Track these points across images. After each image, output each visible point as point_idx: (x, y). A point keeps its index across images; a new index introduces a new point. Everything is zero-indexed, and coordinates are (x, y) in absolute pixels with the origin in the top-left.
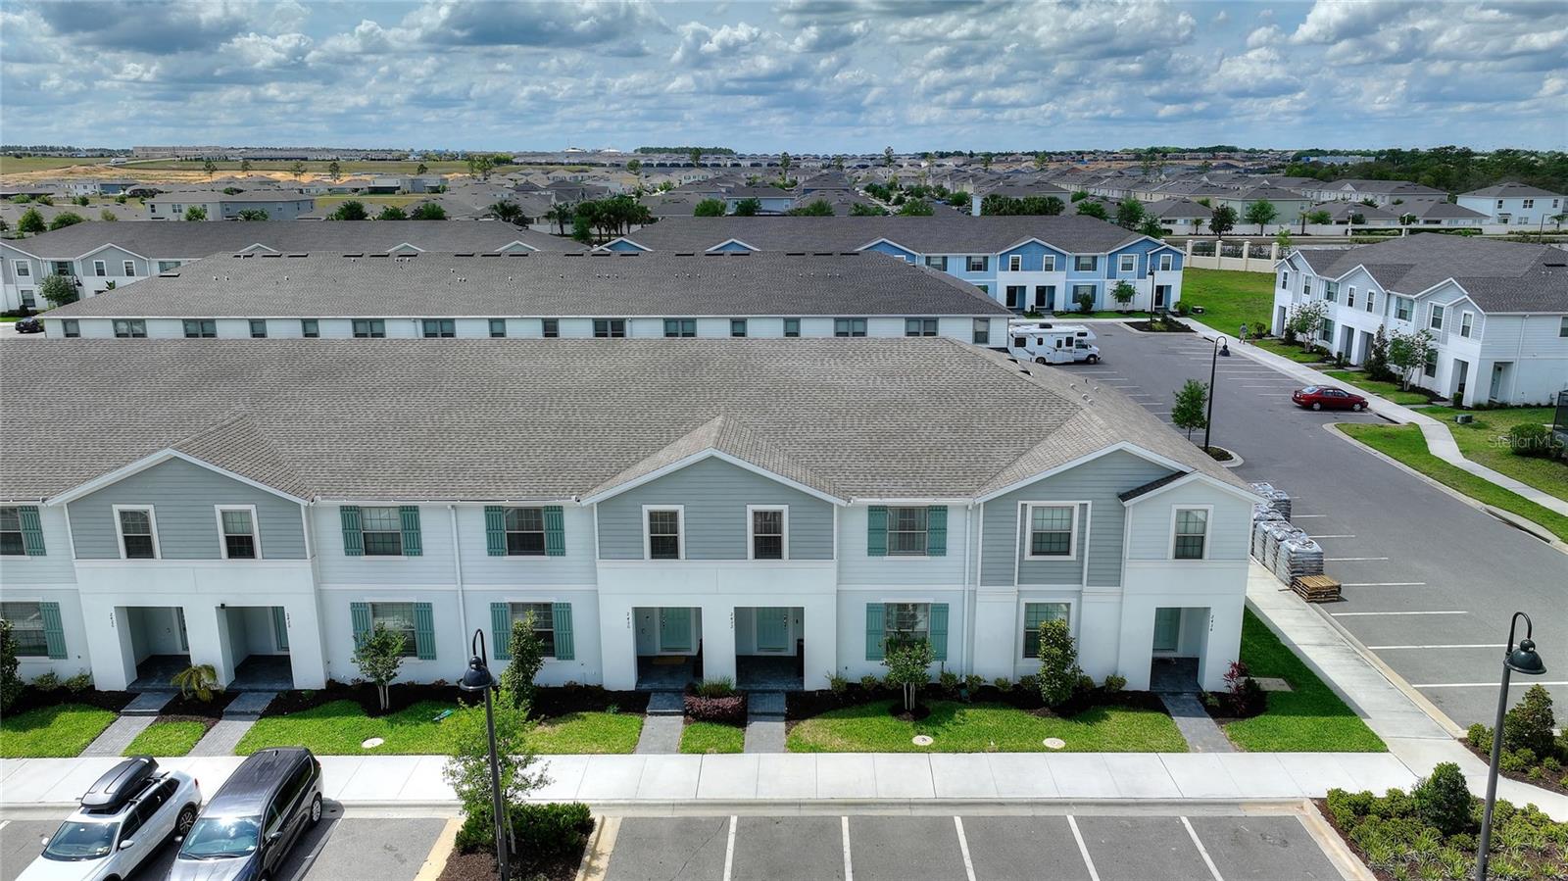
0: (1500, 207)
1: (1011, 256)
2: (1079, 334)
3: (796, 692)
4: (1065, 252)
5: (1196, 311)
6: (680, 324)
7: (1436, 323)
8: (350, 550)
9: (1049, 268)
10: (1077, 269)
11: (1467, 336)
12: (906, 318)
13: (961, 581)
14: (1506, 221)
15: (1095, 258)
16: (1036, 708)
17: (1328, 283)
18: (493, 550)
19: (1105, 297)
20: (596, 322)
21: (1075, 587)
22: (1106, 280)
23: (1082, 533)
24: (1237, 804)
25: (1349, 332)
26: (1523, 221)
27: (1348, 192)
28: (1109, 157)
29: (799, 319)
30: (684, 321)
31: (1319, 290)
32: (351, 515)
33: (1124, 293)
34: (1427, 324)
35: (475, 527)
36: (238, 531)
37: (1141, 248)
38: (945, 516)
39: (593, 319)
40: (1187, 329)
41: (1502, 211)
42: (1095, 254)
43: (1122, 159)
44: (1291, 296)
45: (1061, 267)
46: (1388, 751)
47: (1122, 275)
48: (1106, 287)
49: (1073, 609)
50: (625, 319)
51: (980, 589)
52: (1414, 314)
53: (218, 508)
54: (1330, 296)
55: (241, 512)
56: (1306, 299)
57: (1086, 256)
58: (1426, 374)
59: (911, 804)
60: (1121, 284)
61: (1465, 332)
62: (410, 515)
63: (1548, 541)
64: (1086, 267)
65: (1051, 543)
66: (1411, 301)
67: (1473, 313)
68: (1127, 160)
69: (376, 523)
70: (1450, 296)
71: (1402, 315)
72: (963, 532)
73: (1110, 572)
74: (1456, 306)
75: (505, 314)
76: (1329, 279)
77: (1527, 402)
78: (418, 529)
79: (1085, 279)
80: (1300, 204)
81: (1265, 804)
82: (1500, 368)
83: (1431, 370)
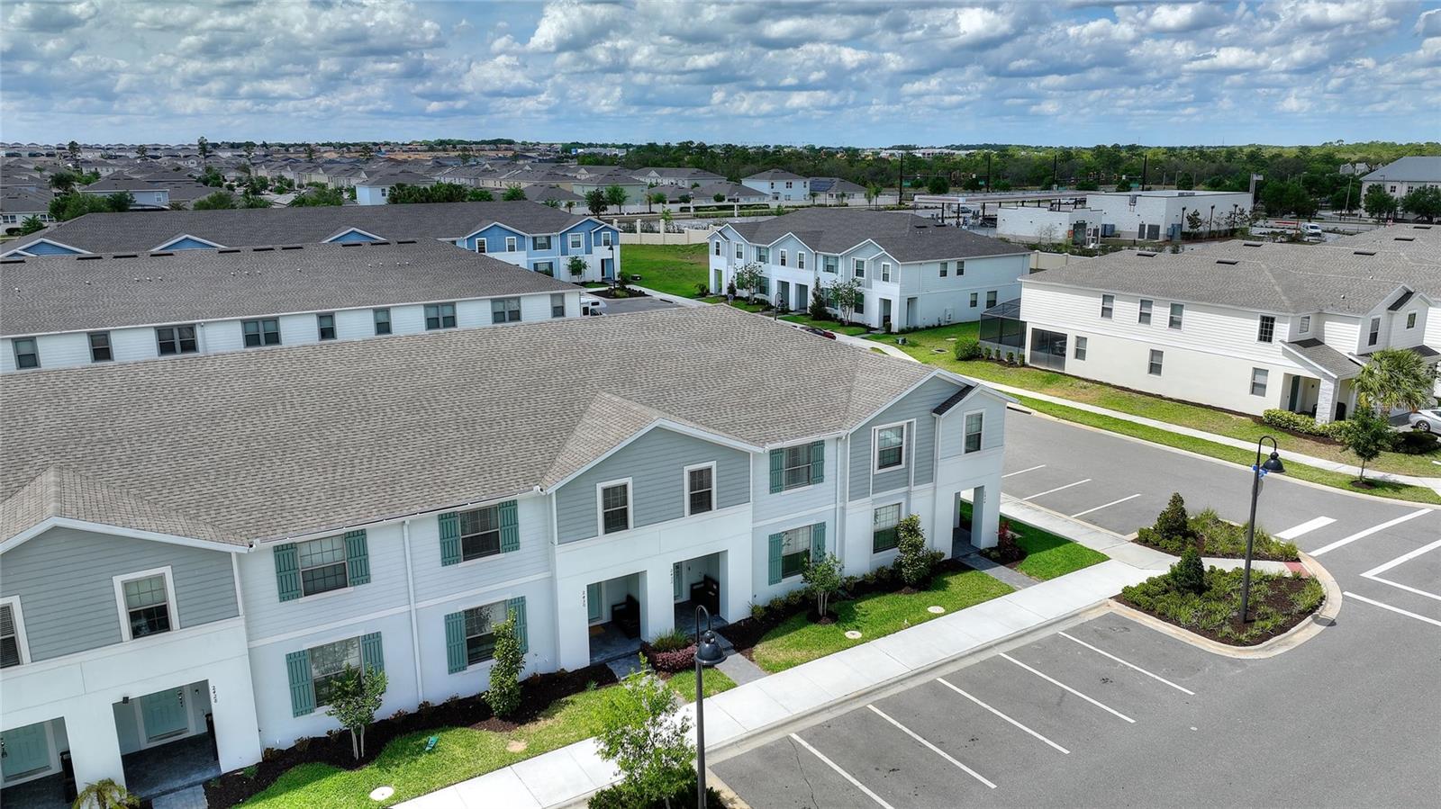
0: (772, 187)
1: (477, 239)
2: (593, 304)
3: (724, 628)
4: (524, 234)
5: (635, 278)
6: (261, 325)
7: (860, 273)
8: (286, 593)
9: (512, 249)
10: (535, 249)
11: (888, 281)
12: (491, 299)
13: (834, 501)
14: (777, 198)
15: (549, 238)
16: (901, 589)
17: (759, 249)
18: (448, 559)
19: (561, 271)
20: (160, 332)
21: (904, 489)
22: (560, 256)
23: (909, 445)
24: (1077, 615)
25: (784, 286)
26: (788, 198)
27: (653, 177)
28: (405, 148)
29: (389, 308)
30: (265, 320)
31: (751, 255)
32: (285, 555)
33: (577, 268)
34: (852, 274)
35: (428, 537)
36: (148, 602)
37: (586, 228)
38: (823, 448)
39: (155, 328)
40: (642, 294)
41: (773, 190)
42: (548, 234)
43: (416, 150)
44: (726, 262)
45: (522, 247)
46: (1109, 559)
47: (573, 252)
48: (561, 264)
49: (903, 506)
50: (195, 324)
51: (849, 504)
52: (840, 268)
53: (118, 581)
54: (761, 258)
55: (150, 579)
56: (740, 263)
57: (541, 237)
58: (856, 311)
59: (901, 681)
60: (574, 260)
61: (886, 278)
62: (356, 542)
63: (1030, 413)
64: (542, 247)
65: (891, 457)
66: (837, 258)
67: (890, 263)
68: (421, 151)
69: (317, 559)
70: (870, 253)
71: (829, 269)
72: (835, 461)
73: (927, 474)
74: (876, 260)
75: (35, 331)
76: (760, 245)
77: (927, 324)
78: (366, 554)
79: (542, 257)
80: (640, 188)
81: (1090, 609)
82: (911, 301)
83: (860, 308)
